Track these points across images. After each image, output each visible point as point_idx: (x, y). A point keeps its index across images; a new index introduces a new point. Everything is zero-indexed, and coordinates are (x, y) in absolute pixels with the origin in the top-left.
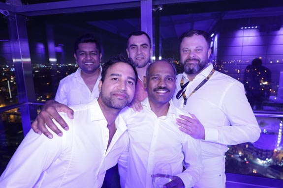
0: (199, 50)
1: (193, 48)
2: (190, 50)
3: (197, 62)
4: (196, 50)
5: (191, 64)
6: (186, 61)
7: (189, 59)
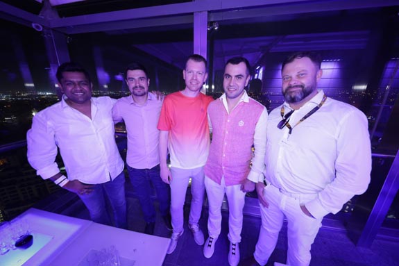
0: (302, 74)
1: (294, 75)
2: (291, 77)
3: (301, 89)
4: (298, 76)
5: (292, 92)
6: (287, 90)
7: (290, 87)
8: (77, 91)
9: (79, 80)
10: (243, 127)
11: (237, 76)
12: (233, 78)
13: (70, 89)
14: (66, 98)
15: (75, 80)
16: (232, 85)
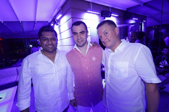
8: (49, 45)
9: (51, 37)
10: (96, 61)
11: (81, 32)
12: (79, 34)
13: (45, 43)
14: (42, 49)
15: (49, 37)
16: (79, 38)
